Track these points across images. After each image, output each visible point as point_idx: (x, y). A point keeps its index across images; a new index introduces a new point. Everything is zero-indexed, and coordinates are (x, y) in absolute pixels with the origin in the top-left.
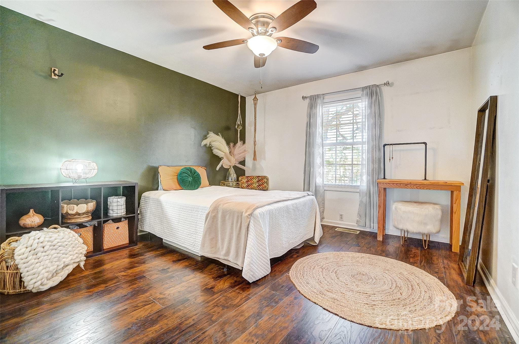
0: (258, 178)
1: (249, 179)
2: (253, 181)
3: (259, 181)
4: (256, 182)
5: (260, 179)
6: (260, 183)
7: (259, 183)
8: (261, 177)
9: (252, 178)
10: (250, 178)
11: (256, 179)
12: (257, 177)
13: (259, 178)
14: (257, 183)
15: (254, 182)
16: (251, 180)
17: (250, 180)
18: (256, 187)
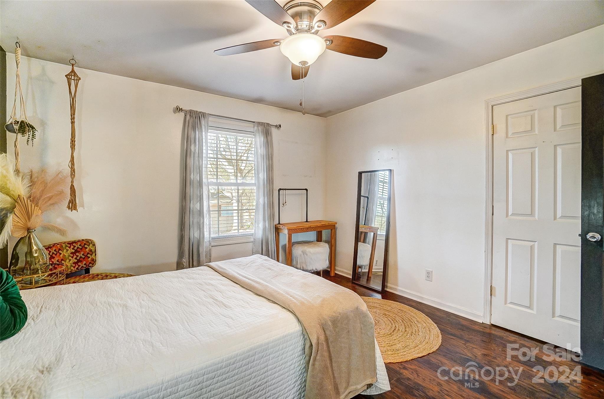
0: (72, 247)
1: (53, 253)
2: (61, 256)
3: (76, 251)
4: (69, 256)
5: (78, 248)
6: (80, 255)
7: (77, 256)
8: (79, 243)
9: (60, 250)
10: (54, 249)
11: (67, 250)
12: (69, 245)
13: (75, 247)
14: (72, 257)
15: (64, 256)
16: (58, 254)
17: (56, 255)
18: (71, 266)
